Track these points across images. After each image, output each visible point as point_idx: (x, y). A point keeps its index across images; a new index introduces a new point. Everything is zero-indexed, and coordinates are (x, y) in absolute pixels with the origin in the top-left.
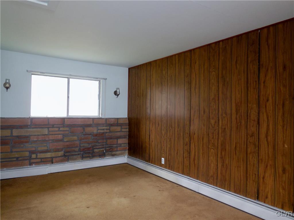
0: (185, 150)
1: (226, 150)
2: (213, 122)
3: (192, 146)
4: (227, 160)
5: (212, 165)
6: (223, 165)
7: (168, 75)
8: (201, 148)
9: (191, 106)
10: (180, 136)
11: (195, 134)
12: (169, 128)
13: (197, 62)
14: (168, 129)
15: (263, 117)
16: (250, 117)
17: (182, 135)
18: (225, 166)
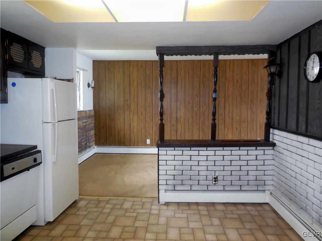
0: (173, 129)
1: (205, 124)
2: (195, 109)
3: (179, 126)
4: (206, 130)
5: (196, 135)
6: (203, 134)
7: (152, 75)
8: (187, 126)
9: (178, 99)
10: (167, 121)
11: (181, 118)
12: (155, 116)
13: (183, 70)
14: (153, 116)
15: (227, 105)
16: (220, 105)
17: (169, 119)
18: (205, 134)
